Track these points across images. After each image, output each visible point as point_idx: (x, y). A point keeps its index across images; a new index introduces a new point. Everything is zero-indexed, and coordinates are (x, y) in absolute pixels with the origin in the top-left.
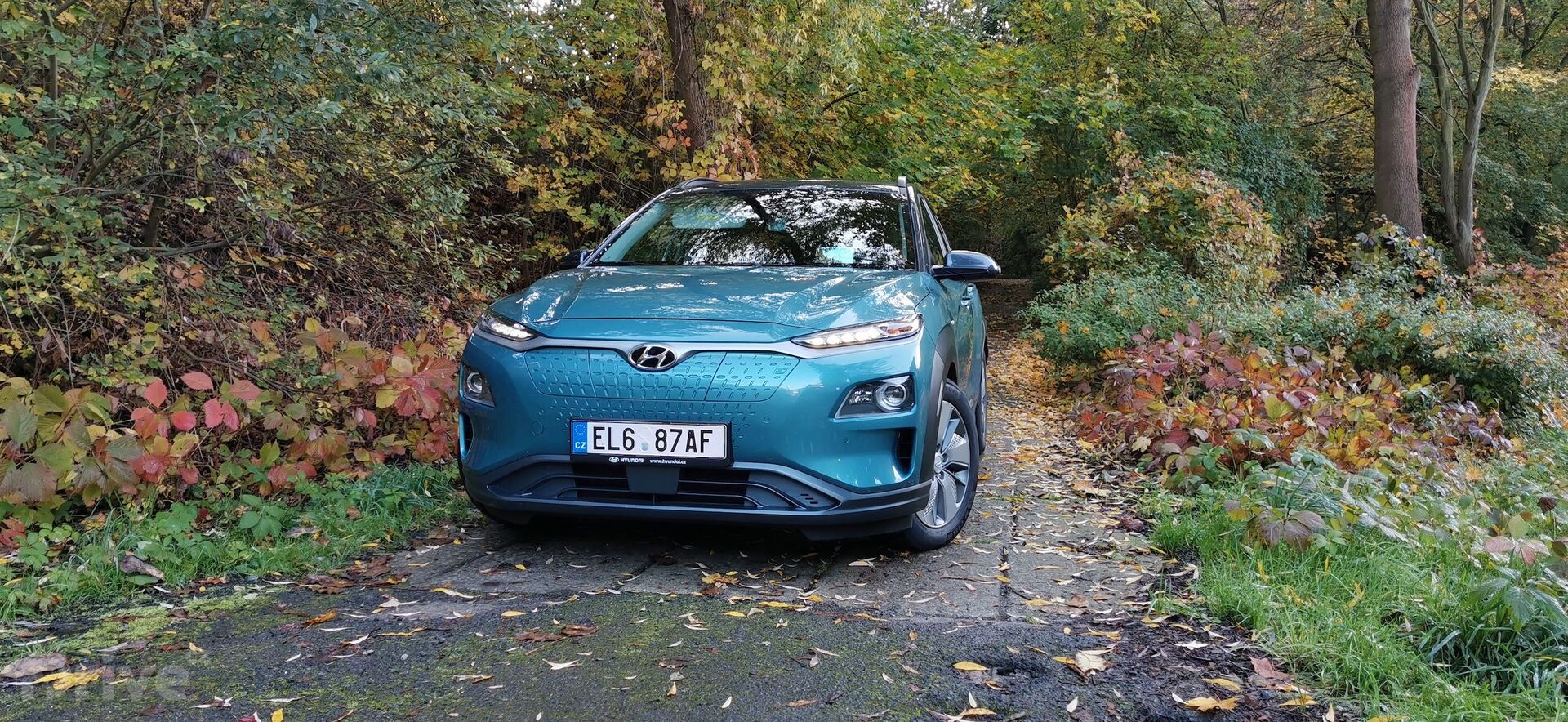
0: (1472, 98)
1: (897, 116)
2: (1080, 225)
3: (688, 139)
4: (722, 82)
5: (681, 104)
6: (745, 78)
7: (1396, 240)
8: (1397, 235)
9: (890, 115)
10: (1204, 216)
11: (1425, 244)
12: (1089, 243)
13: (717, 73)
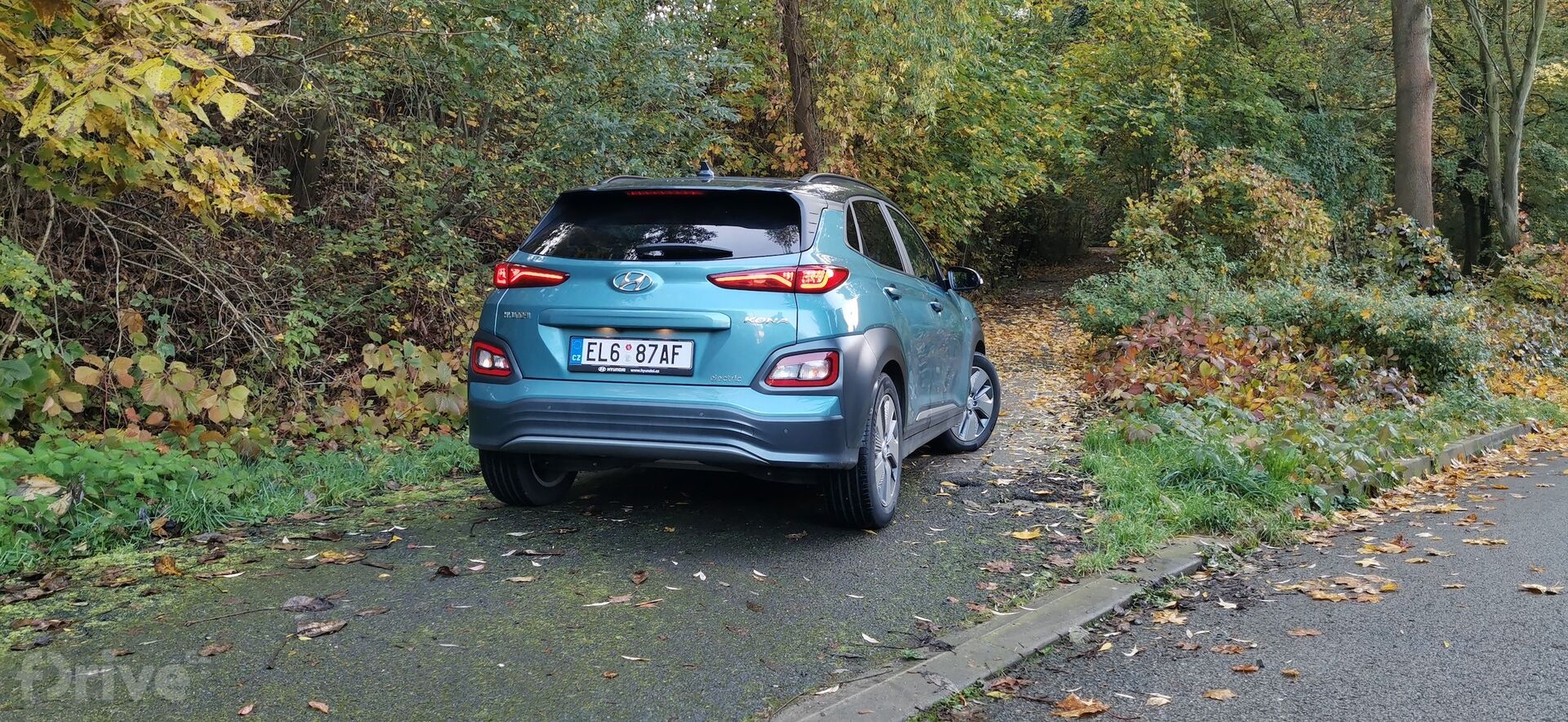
0: (1516, 93)
1: (975, 132)
2: (1142, 214)
3: (806, 163)
4: (832, 118)
5: (800, 137)
6: (849, 116)
7: (1408, 230)
8: (1410, 226)
9: (969, 131)
10: (1251, 206)
11: (1433, 234)
12: (1147, 230)
13: (827, 110)
